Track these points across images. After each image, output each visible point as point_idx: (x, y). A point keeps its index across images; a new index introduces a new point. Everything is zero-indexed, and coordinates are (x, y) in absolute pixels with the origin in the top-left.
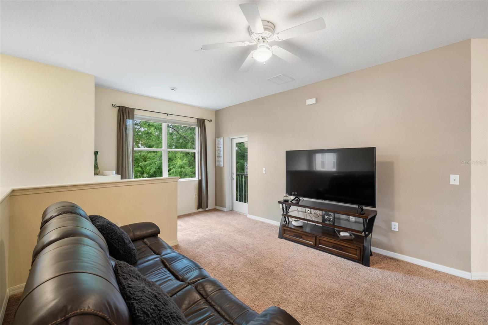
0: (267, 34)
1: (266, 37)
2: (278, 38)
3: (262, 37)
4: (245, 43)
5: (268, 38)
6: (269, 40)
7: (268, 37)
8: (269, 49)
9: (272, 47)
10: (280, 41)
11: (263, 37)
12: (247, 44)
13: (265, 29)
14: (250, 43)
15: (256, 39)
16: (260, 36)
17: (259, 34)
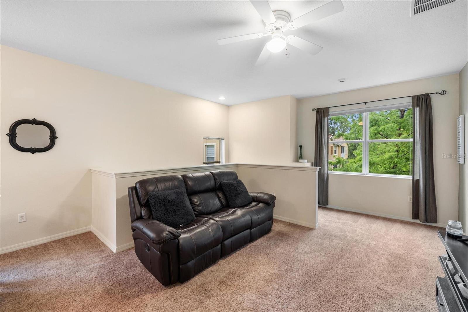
0: (280, 23)
1: (280, 27)
2: (292, 26)
3: (275, 27)
4: (259, 34)
5: (283, 28)
6: (284, 30)
7: (282, 26)
8: (284, 39)
9: (288, 37)
10: (295, 29)
11: (277, 27)
12: (261, 35)
13: (277, 18)
14: (264, 34)
15: (270, 30)
16: (273, 26)
17: (272, 24)
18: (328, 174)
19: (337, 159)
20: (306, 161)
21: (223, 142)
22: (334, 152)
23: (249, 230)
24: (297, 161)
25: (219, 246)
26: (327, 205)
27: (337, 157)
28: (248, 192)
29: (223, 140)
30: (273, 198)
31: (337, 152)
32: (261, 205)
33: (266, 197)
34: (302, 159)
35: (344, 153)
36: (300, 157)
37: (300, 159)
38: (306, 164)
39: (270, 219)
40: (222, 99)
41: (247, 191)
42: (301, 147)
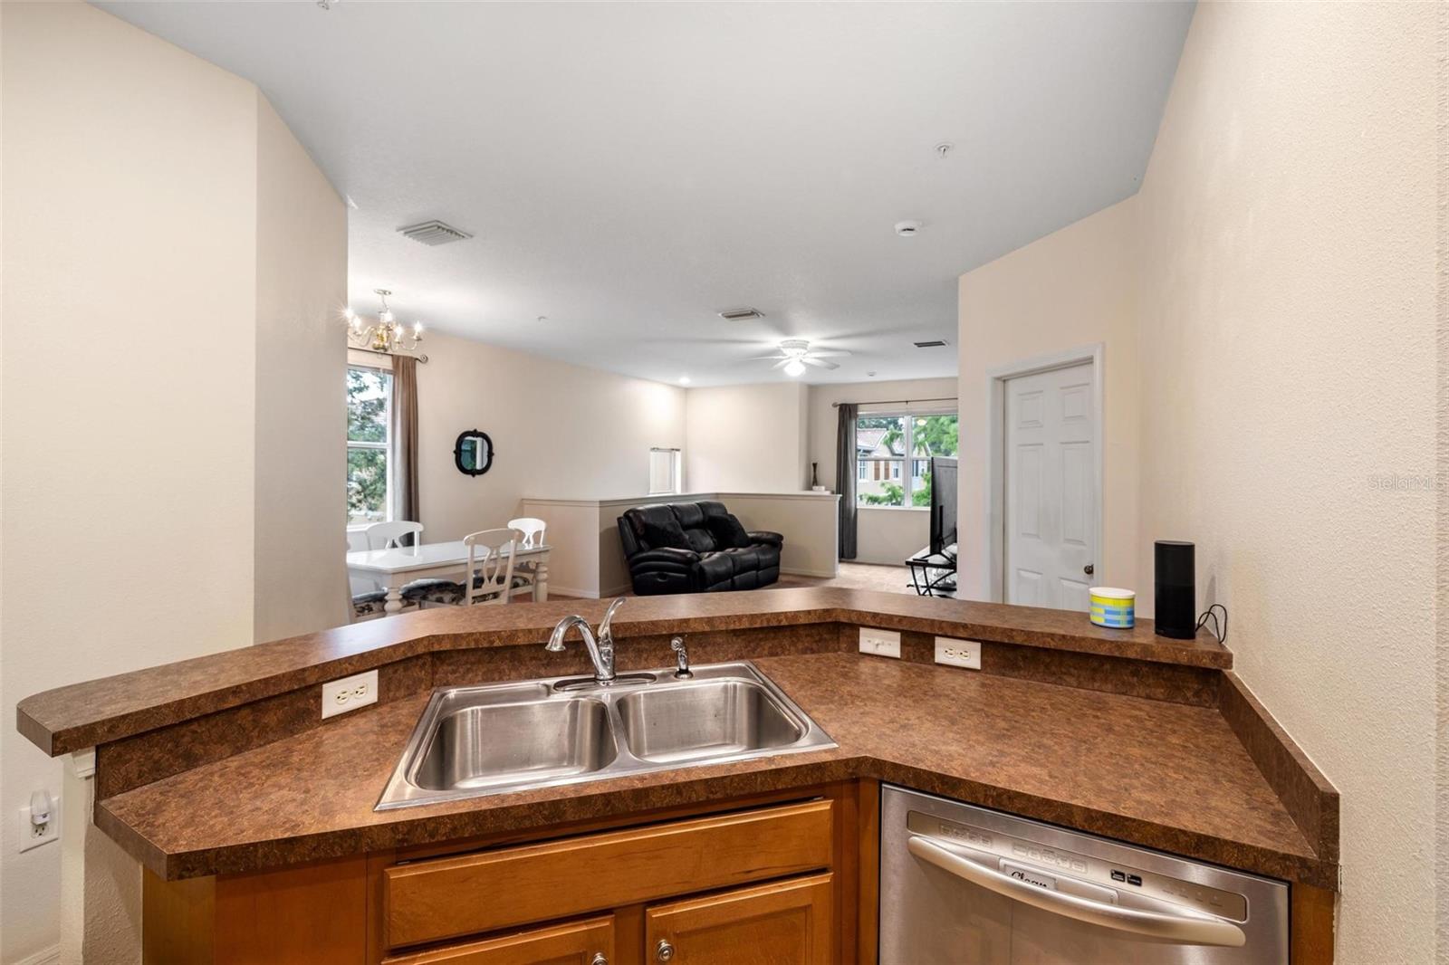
18: (856, 510)
19: (889, 490)
20: (823, 488)
21: (678, 454)
22: (892, 472)
23: (754, 572)
24: (810, 489)
25: (729, 581)
26: (855, 557)
27: (888, 486)
28: (746, 531)
29: (677, 452)
30: (780, 537)
31: (901, 473)
32: (764, 546)
33: (770, 536)
34: (817, 485)
35: (917, 475)
36: (813, 482)
37: (813, 485)
38: (821, 491)
39: (776, 563)
40: (685, 381)
41: (743, 529)
42: (815, 465)
